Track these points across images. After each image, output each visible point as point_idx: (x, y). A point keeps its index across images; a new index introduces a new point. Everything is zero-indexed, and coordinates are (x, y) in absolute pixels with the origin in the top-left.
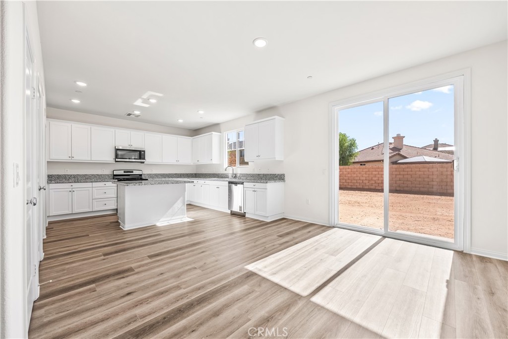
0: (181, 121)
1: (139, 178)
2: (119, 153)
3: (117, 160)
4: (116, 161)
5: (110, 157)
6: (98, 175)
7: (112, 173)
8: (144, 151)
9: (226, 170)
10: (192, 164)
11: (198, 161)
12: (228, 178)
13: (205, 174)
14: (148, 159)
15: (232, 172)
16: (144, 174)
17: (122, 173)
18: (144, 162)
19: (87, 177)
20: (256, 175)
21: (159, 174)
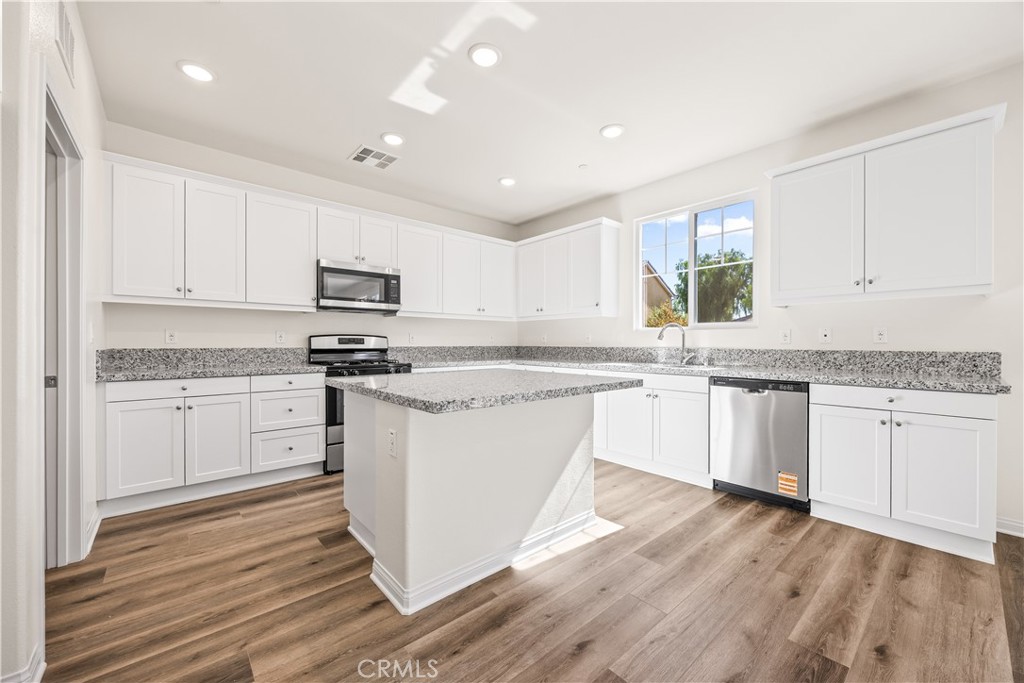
2: (331, 281)
3: (323, 302)
4: (320, 307)
5: (303, 295)
6: (265, 351)
7: (304, 345)
8: (397, 278)
10: (515, 320)
14: (408, 302)
16: (393, 349)
17: (334, 343)
18: (393, 312)
19: (232, 356)
20: (806, 355)
21: (429, 348)
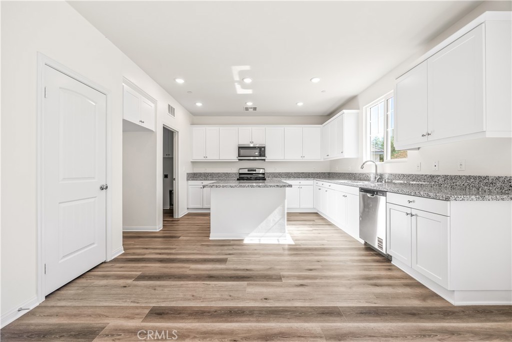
0: (300, 104)
1: (262, 178)
2: (243, 152)
3: (240, 158)
4: (239, 160)
5: (233, 156)
6: (227, 173)
7: (237, 172)
8: (264, 147)
9: (362, 168)
10: (322, 160)
11: (328, 156)
12: (369, 180)
13: (339, 173)
14: (269, 156)
15: (375, 172)
16: (267, 173)
17: (246, 171)
18: (264, 160)
19: (219, 175)
20: (426, 178)
21: (283, 173)
